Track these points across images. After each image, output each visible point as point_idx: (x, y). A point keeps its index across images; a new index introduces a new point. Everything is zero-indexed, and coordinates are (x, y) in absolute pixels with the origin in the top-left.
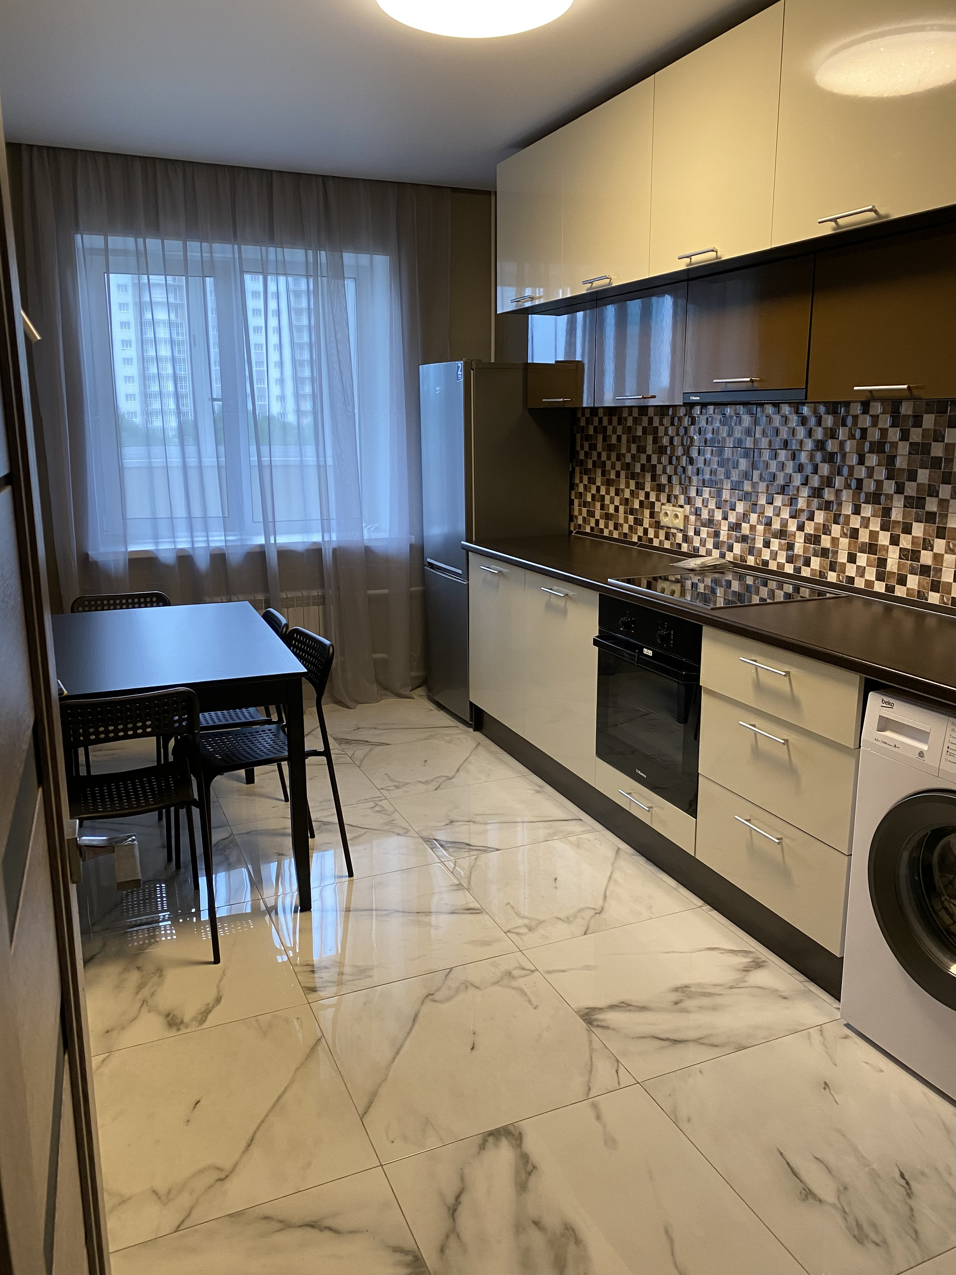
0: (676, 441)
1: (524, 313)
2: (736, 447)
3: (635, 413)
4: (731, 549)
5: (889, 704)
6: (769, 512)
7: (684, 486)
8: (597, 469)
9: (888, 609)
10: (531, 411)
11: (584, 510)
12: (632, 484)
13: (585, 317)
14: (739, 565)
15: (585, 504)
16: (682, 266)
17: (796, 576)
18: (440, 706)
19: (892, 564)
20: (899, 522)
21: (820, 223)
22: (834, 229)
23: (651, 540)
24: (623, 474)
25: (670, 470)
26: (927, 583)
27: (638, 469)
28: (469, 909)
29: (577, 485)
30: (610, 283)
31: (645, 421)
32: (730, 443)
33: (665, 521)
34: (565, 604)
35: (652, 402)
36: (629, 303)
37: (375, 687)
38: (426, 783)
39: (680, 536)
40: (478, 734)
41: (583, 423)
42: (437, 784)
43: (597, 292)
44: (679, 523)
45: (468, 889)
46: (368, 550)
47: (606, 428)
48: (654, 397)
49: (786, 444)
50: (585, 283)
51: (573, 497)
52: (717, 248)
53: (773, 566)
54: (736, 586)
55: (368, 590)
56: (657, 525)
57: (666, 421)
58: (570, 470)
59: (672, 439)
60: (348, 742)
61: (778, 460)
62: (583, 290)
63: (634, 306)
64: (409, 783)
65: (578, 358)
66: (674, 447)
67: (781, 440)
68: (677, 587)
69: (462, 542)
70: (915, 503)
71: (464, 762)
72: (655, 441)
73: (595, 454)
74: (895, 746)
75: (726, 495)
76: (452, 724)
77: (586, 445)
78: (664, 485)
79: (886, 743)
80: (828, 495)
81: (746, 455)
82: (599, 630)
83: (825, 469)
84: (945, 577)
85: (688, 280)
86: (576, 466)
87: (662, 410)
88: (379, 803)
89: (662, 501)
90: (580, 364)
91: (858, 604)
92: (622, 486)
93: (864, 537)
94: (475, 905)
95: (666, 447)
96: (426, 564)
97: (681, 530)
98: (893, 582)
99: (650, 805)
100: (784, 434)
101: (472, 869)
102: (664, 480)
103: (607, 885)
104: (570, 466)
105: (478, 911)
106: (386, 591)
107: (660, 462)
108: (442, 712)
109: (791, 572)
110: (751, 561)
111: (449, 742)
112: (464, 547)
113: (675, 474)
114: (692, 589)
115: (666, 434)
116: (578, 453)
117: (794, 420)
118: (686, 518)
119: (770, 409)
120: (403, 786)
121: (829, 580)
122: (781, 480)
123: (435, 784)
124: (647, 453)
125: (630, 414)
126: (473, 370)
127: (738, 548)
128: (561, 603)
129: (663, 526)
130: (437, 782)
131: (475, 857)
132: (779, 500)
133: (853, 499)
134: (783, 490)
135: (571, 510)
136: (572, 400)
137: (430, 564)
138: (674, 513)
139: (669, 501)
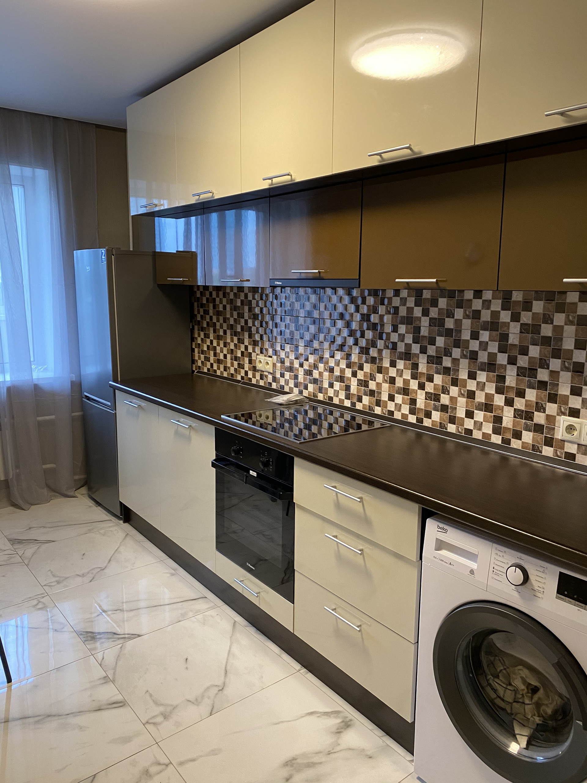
0: (265, 310)
1: (152, 215)
2: (306, 317)
3: (235, 291)
4: (306, 388)
5: (443, 529)
6: (332, 363)
7: (271, 342)
8: (210, 328)
9: (419, 436)
10: (160, 286)
11: (202, 356)
12: (235, 339)
13: (197, 220)
14: (313, 399)
15: (203, 352)
16: (265, 185)
17: (352, 409)
18: (98, 504)
19: (421, 402)
20: (424, 373)
21: (369, 156)
22: (380, 162)
23: (250, 380)
24: (228, 332)
25: (261, 330)
26: (446, 417)
27: (239, 329)
28: (114, 703)
29: (196, 339)
30: (213, 196)
31: (242, 296)
32: (302, 313)
33: (259, 366)
34: (190, 432)
35: (246, 284)
36: (227, 212)
37: (45, 491)
38: (83, 575)
39: (270, 377)
40: (127, 525)
41: (198, 295)
42: (92, 576)
43: (203, 202)
44: (269, 368)
45: (113, 681)
46: (37, 388)
47: (215, 299)
48: (248, 280)
49: (342, 316)
50: (194, 195)
51: (194, 347)
52: (292, 173)
53: (336, 401)
54: (311, 414)
55: (38, 417)
56: (254, 369)
57: (257, 296)
58: (191, 327)
59: (261, 309)
60: (20, 542)
61: (337, 327)
62: (193, 201)
63: (230, 215)
64: (68, 578)
65: (194, 250)
66: (264, 315)
67: (338, 313)
68: (270, 414)
69: (110, 382)
70: (434, 360)
71: (115, 552)
72: (250, 310)
73: (208, 317)
74: (450, 564)
75: (301, 350)
76: (107, 518)
77: (201, 310)
78: (258, 341)
79: (443, 561)
80: (373, 352)
81: (314, 323)
82: (216, 454)
83: (369, 334)
84: (459, 414)
85: (270, 197)
86: (196, 325)
87: (254, 290)
88: (42, 600)
89: (257, 352)
90: (193, 255)
91: (397, 431)
92: (228, 340)
93: (399, 383)
94: (119, 698)
95: (258, 315)
96: (84, 396)
97: (271, 373)
98: (422, 416)
99: (257, 591)
100: (340, 309)
101: (118, 658)
102: (257, 338)
103: (227, 659)
104: (191, 325)
105: (121, 704)
106: (53, 417)
107: (254, 325)
108: (99, 508)
109: (349, 405)
110: (321, 397)
111: (104, 535)
112: (111, 386)
113: (265, 334)
114: (281, 415)
115: (258, 305)
116: (196, 315)
117: (346, 299)
118: (274, 365)
119: (329, 291)
120: (63, 580)
121: (376, 412)
122: (339, 341)
123: (90, 576)
124: (245, 318)
125: (232, 291)
126: (114, 255)
127: (311, 387)
128: (187, 432)
129: (258, 370)
130: (92, 573)
131: (120, 645)
132: (338, 355)
133: (390, 356)
134: (341, 348)
135: (193, 356)
136: (189, 280)
137: (86, 396)
138: (266, 361)
139: (262, 353)
